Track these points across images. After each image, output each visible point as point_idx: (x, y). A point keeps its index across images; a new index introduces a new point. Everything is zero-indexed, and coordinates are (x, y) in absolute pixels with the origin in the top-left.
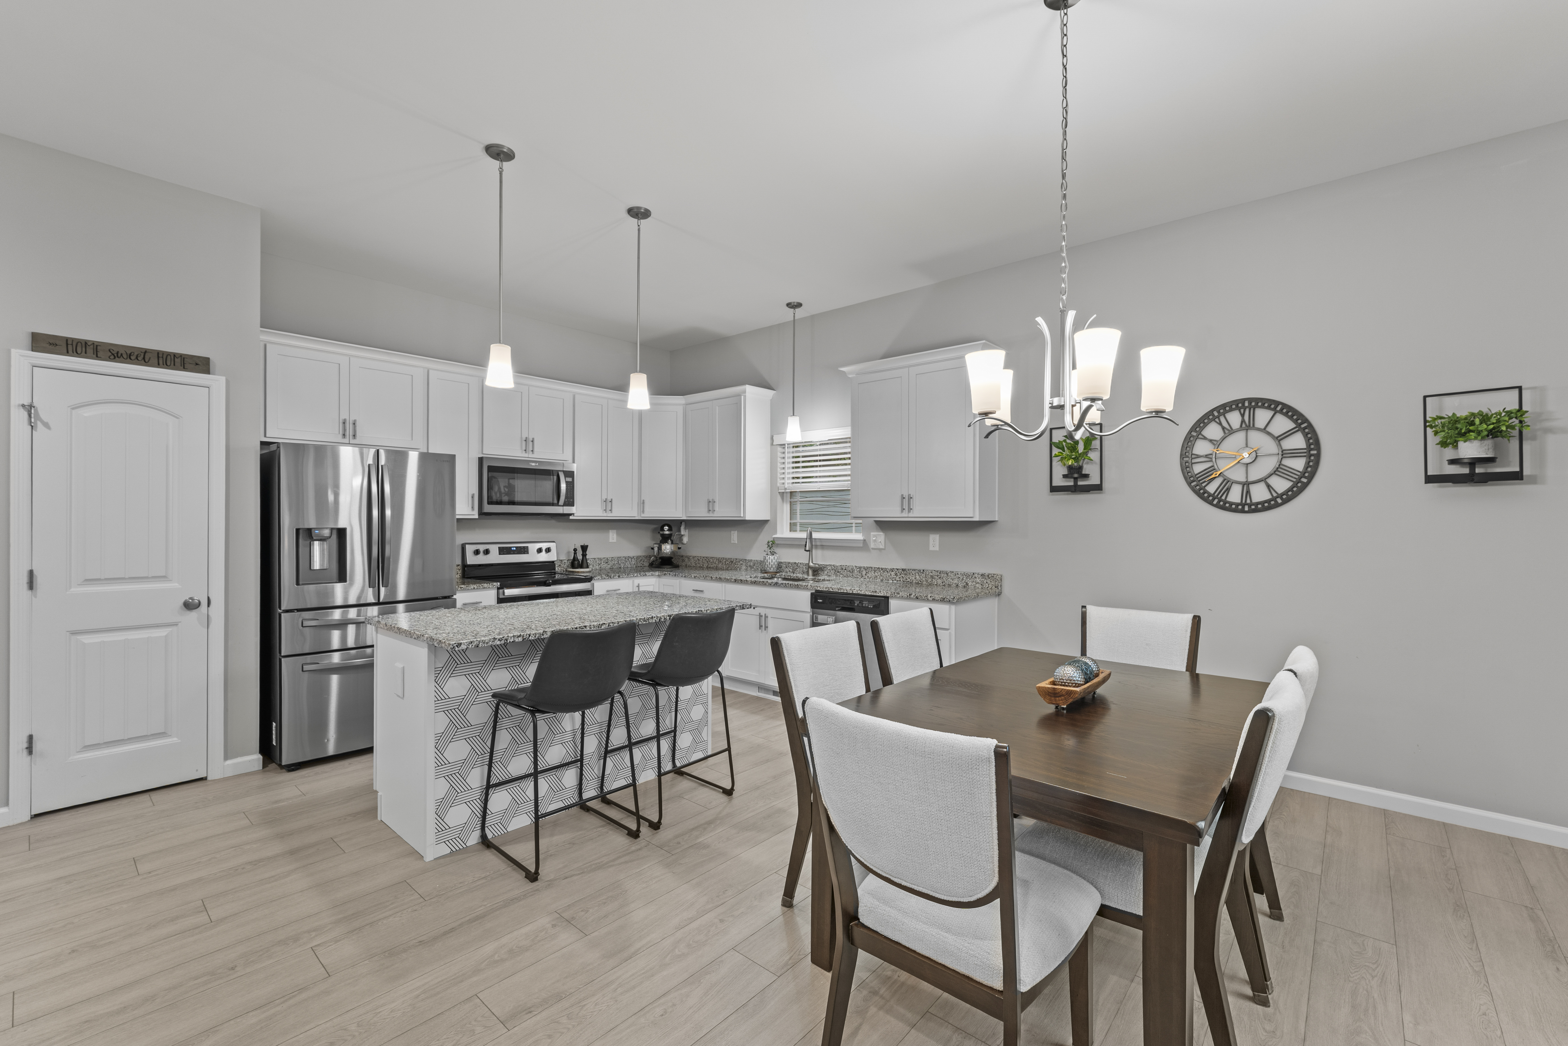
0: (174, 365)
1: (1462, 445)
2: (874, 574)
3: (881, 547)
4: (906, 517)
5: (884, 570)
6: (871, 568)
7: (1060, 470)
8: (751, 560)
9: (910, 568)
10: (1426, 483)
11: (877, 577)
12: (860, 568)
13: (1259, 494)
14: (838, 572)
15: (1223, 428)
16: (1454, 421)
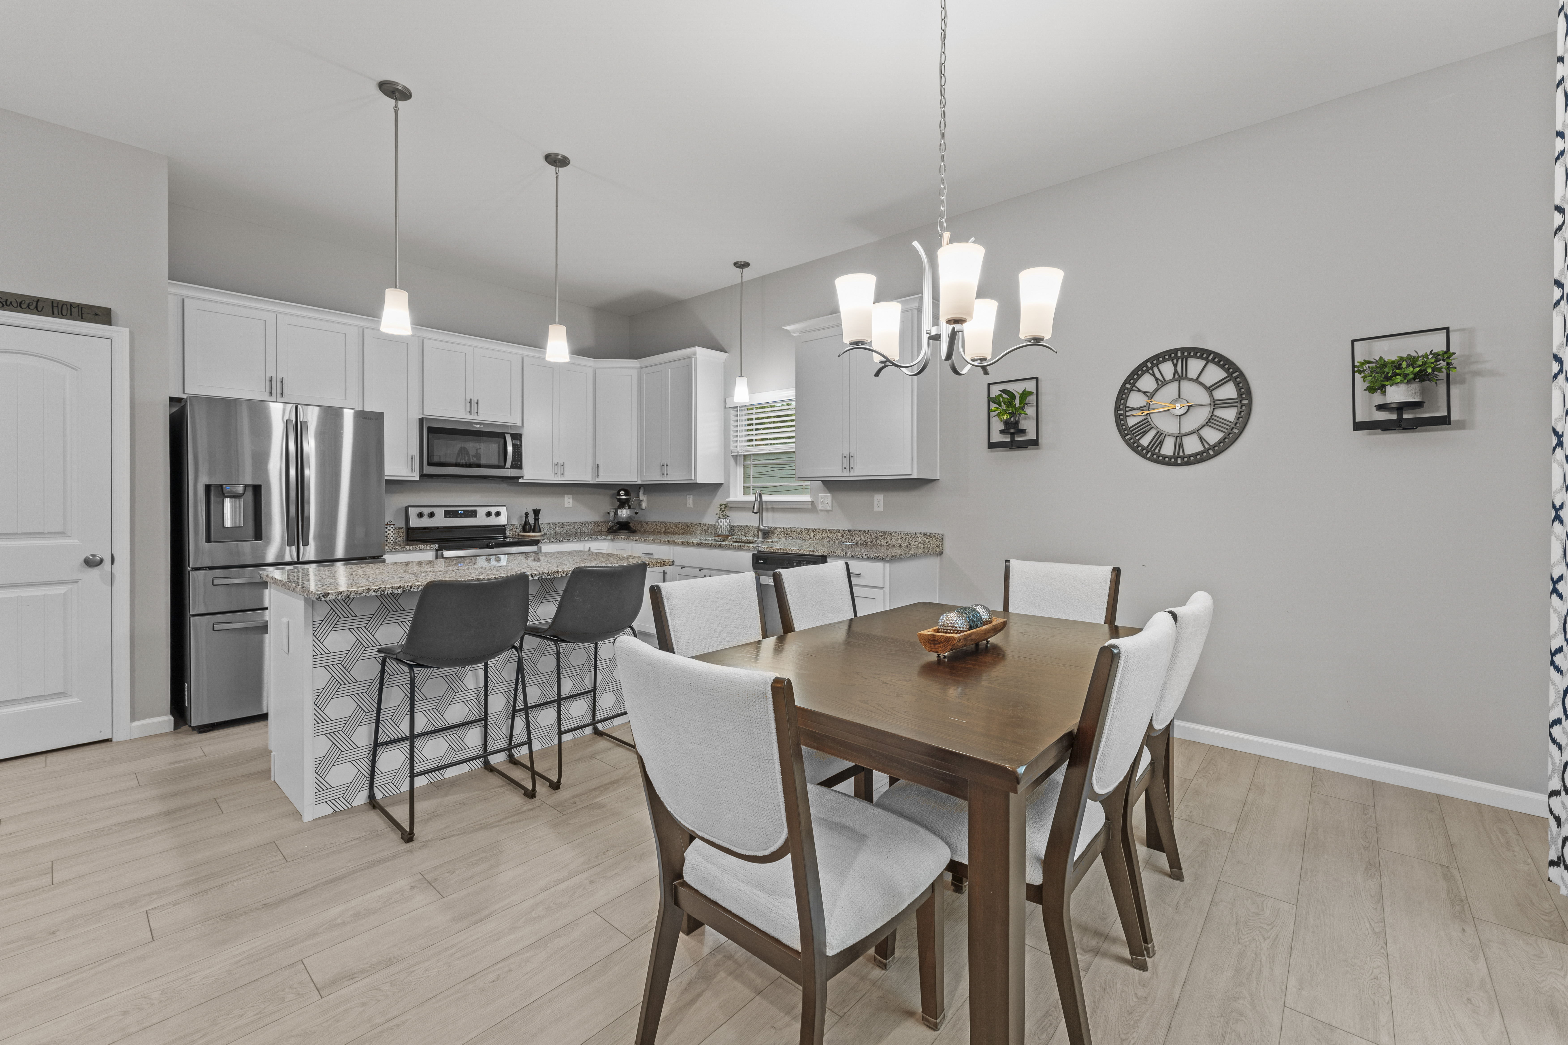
0: (71, 315)
1: (1390, 390)
2: (821, 536)
3: (829, 508)
4: (847, 475)
5: (831, 531)
6: (819, 529)
7: (997, 425)
8: (706, 524)
9: (855, 529)
10: (1354, 430)
11: (824, 538)
12: (808, 530)
13: (1192, 446)
14: (787, 534)
15: (1157, 379)
16: (1382, 364)
